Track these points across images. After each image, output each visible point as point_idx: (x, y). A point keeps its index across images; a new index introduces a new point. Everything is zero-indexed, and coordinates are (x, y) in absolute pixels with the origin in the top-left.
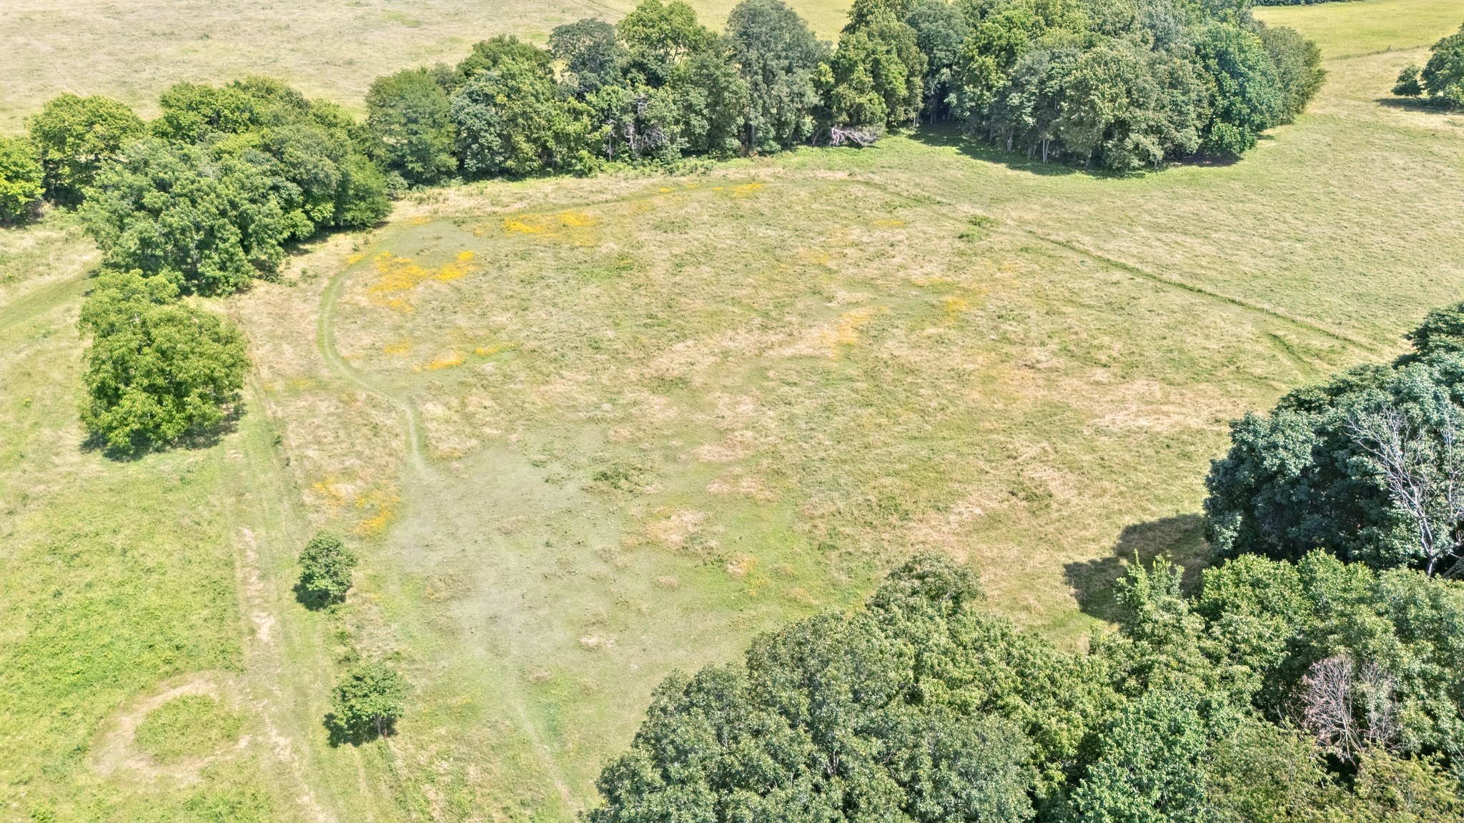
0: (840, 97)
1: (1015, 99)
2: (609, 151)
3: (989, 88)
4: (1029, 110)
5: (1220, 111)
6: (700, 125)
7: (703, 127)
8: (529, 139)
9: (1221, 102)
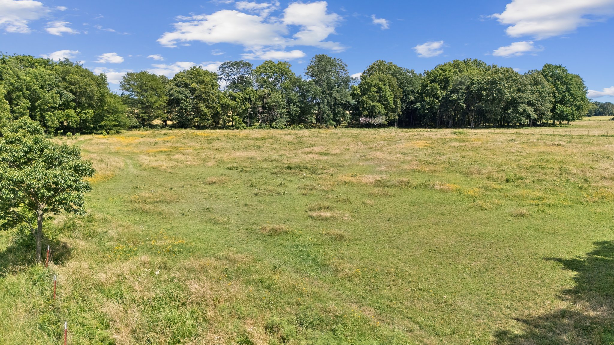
0: (363, 102)
1: (454, 97)
2: (248, 121)
3: (437, 98)
4: (463, 100)
5: (558, 100)
6: (295, 110)
7: (297, 111)
8: (207, 107)
9: (559, 96)
